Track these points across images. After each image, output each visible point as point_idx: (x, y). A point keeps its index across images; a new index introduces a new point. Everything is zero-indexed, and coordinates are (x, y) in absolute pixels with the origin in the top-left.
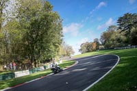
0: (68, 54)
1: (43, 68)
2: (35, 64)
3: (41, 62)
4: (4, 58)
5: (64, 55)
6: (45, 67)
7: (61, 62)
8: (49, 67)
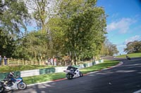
0: (111, 54)
1: (83, 66)
2: (75, 61)
3: (81, 60)
4: (46, 54)
5: (106, 54)
6: (85, 65)
7: (102, 61)
8: (89, 66)
